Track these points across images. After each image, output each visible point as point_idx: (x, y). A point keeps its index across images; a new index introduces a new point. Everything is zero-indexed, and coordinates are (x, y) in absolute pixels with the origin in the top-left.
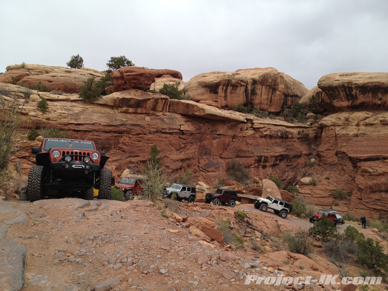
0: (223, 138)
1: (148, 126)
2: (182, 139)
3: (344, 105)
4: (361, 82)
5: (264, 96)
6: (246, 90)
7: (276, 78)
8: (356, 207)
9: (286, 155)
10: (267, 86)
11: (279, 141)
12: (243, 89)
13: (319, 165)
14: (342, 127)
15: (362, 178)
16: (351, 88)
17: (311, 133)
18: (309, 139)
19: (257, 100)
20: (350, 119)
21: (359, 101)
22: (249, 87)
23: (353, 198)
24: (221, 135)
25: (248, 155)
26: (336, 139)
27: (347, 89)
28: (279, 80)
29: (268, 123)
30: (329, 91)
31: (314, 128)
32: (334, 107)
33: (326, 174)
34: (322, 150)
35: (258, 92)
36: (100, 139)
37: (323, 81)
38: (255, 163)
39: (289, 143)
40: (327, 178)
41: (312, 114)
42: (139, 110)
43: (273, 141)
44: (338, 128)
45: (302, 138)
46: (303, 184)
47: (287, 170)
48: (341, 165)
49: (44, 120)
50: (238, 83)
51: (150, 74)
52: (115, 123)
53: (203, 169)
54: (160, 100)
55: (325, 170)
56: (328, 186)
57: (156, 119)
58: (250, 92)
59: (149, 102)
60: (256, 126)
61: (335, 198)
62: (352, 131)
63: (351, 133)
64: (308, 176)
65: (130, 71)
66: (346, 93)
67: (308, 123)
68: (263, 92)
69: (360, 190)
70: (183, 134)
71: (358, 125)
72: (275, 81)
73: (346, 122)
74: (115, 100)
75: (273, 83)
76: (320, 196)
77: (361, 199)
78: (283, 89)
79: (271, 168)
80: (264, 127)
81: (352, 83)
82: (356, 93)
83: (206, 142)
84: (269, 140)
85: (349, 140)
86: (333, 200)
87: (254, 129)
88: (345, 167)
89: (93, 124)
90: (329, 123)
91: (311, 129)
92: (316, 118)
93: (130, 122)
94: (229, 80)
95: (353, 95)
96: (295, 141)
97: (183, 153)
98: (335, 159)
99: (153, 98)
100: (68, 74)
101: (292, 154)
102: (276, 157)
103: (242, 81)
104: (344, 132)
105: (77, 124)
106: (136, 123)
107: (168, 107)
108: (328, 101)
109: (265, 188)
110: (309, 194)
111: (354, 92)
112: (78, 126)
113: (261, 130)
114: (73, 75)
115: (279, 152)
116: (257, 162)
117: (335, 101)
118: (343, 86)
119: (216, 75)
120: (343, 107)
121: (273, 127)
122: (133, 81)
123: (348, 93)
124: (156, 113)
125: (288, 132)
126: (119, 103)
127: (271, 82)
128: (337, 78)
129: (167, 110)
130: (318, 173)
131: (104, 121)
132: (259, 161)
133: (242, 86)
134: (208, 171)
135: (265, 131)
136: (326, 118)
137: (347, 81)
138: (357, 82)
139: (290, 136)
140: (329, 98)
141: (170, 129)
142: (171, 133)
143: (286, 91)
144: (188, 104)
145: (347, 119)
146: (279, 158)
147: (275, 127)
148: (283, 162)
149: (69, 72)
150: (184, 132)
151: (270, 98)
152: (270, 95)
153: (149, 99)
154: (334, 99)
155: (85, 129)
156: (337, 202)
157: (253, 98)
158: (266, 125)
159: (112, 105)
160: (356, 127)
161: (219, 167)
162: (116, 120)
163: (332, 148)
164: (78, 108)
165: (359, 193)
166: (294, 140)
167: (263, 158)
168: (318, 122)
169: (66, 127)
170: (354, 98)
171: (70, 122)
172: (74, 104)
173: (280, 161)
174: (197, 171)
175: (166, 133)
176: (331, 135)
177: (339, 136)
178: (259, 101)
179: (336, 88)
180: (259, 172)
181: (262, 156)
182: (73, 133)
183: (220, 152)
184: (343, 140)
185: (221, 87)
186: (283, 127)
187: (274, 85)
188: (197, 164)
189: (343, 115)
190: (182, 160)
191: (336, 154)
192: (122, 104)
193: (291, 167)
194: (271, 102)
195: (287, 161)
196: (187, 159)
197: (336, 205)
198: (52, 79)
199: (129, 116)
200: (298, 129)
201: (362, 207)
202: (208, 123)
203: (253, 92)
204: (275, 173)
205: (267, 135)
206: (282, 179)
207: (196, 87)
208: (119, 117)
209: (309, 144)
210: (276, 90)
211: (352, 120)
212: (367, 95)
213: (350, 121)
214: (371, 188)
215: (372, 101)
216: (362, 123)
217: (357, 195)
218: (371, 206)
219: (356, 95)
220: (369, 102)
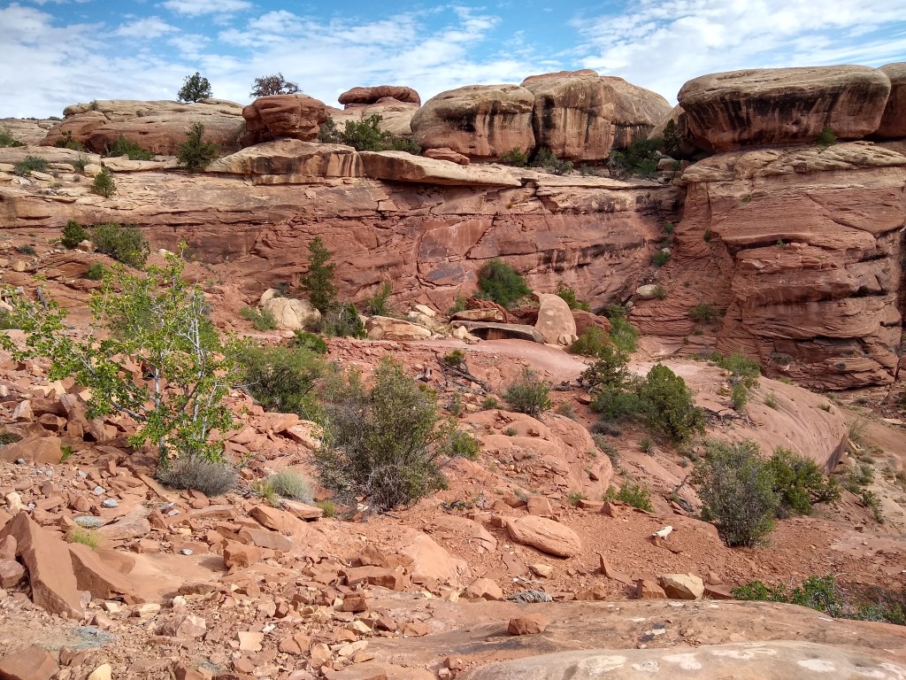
0: (470, 221)
1: (311, 207)
2: (381, 227)
3: (725, 139)
4: (756, 89)
5: (572, 130)
6: (534, 121)
7: (596, 91)
8: (732, 335)
9: (608, 245)
10: (576, 108)
11: (593, 218)
12: (527, 117)
13: (676, 260)
14: (721, 183)
15: (745, 281)
16: (739, 103)
17: (666, 197)
18: (661, 210)
19: (556, 138)
20: (737, 167)
21: (755, 129)
22: (540, 114)
23: (728, 320)
24: (466, 215)
25: (523, 249)
26: (710, 208)
27: (730, 106)
28: (602, 94)
29: (571, 184)
30: (698, 112)
31: (673, 188)
32: (709, 144)
33: (686, 276)
34: (683, 230)
35: (559, 122)
36: (218, 238)
37: (686, 92)
38: (539, 265)
39: (616, 221)
40: (687, 285)
41: (670, 160)
42: (293, 179)
43: (582, 217)
44: (713, 187)
45: (646, 209)
46: (641, 299)
47: (608, 273)
48: (714, 257)
49: (109, 211)
50: (514, 106)
51: (309, 108)
52: (245, 207)
53: (428, 282)
54: (333, 157)
55: (686, 270)
56: (686, 299)
57: (328, 191)
58: (541, 123)
59: (309, 161)
60: (543, 192)
61: (696, 321)
62: (740, 190)
63: (738, 195)
64: (652, 283)
65: (270, 104)
66: (730, 116)
67: (661, 179)
68: (568, 120)
69: (739, 303)
70: (384, 218)
71: (751, 178)
72: (592, 98)
73: (729, 173)
74: (243, 163)
75: (589, 101)
76: (666, 318)
77: (741, 321)
78: (611, 111)
79: (573, 271)
80: (559, 194)
81: (739, 92)
82: (748, 114)
83: (433, 232)
84: (571, 218)
85: (733, 207)
86: (694, 324)
87: (540, 198)
88: (720, 261)
89: (205, 211)
90: (697, 177)
91: (667, 190)
92: (677, 168)
93: (274, 202)
94: (496, 102)
95: (743, 118)
96: (629, 217)
97: (385, 254)
98: (705, 247)
99: (319, 153)
100: (179, 115)
101: (621, 241)
102: (584, 251)
103: (522, 102)
104: (724, 193)
105: (173, 213)
106: (286, 203)
107: (353, 167)
108: (698, 132)
109: (544, 310)
110: (650, 316)
111: (743, 112)
112: (177, 216)
113: (553, 199)
114: (186, 117)
115: (591, 240)
116: (544, 263)
117: (710, 131)
118: (723, 99)
119: (469, 93)
120: (725, 143)
121: (580, 190)
122: (276, 124)
123: (733, 114)
124: (328, 181)
125: (613, 199)
126: (252, 167)
127: (585, 100)
128: (714, 83)
129: (353, 173)
130: (672, 275)
131: (224, 204)
132: (547, 260)
133: (523, 112)
134: (437, 285)
135: (563, 201)
136: (693, 167)
137: (730, 90)
138: (748, 91)
139: (618, 207)
140: (700, 127)
141: (356, 210)
142: (359, 219)
143: (618, 117)
144: (392, 161)
145: (731, 167)
146: (589, 252)
147: (587, 191)
148: (602, 259)
149: (181, 111)
150: (387, 214)
151: (584, 132)
152: (585, 126)
153: (311, 156)
154: (708, 128)
155: (188, 221)
156: (699, 328)
157: (547, 134)
158: (564, 189)
159: (240, 171)
160: (747, 182)
161: (462, 275)
162: (248, 200)
163: (700, 226)
164: (177, 182)
165: (737, 309)
166: (627, 213)
167: (555, 255)
168: (679, 176)
169: (152, 220)
170: (745, 123)
171: (160, 210)
172: (170, 176)
173: (595, 256)
174: (413, 286)
175: (350, 218)
176: (700, 200)
177: (714, 200)
178: (562, 139)
179: (710, 104)
180: (549, 281)
181: (553, 250)
182: (168, 228)
183: (466, 249)
184: (723, 209)
185: (479, 118)
186: (605, 191)
187: (592, 106)
188: (415, 273)
189: (724, 160)
190: (380, 267)
191: (707, 239)
192: (258, 169)
193: (620, 267)
194: (586, 141)
195: (611, 257)
196: (390, 265)
197: (697, 334)
198: (145, 127)
199: (274, 190)
200: (638, 192)
201: (742, 335)
202: (439, 193)
203: (549, 124)
204: (582, 280)
205: (566, 208)
206: (596, 290)
207: (432, 119)
208: (253, 193)
209: (662, 220)
210: (596, 116)
211: (739, 169)
212: (769, 115)
213: (736, 170)
214: (758, 298)
215: (780, 128)
216: (758, 172)
217: (734, 313)
218: (758, 332)
219: (748, 117)
220: (774, 131)
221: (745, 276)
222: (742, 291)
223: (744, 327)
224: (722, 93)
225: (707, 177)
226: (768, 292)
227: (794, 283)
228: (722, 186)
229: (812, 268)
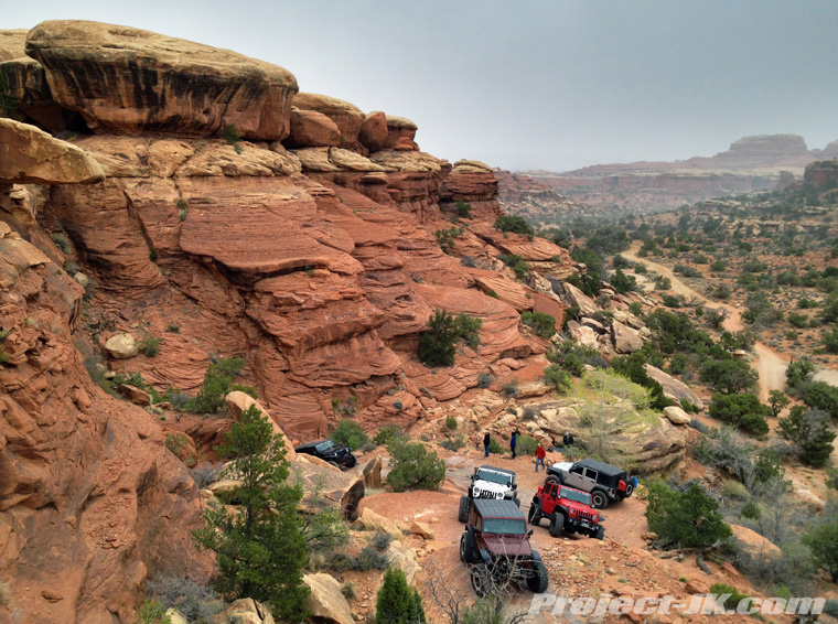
3: (128, 119)
4: (177, 61)
13: (112, 292)
14: (140, 180)
15: (286, 321)
16: (154, 74)
20: (151, 160)
21: (168, 113)
23: (270, 371)
27: (141, 75)
30: (78, 73)
33: (157, 317)
34: (106, 247)
40: (172, 330)
44: (130, 185)
48: (177, 286)
55: (144, 306)
56: (190, 351)
62: (167, 192)
63: (168, 199)
66: (137, 87)
71: (172, 176)
73: (143, 168)
77: (289, 371)
81: (155, 60)
82: (164, 91)
88: (195, 292)
95: (156, 95)
104: (148, 195)
111: (158, 89)
117: (96, 102)
118: (132, 65)
123: (143, 87)
138: (167, 61)
140: (76, 93)
145: (144, 159)
154: (93, 98)
160: (170, 182)
163: (132, 241)
170: (156, 102)
176: (113, 202)
177: (139, 205)
179: (109, 66)
184: (155, 217)
189: (131, 147)
191: (153, 258)
211: (156, 163)
212: (184, 96)
213: (152, 164)
214: (309, 341)
215: (194, 115)
216: (181, 170)
217: (276, 363)
218: (316, 384)
219: (163, 96)
220: (188, 118)
221: (284, 314)
222: (289, 334)
223: (296, 379)
224: (132, 55)
225: (121, 170)
226: (319, 332)
227: (340, 319)
228: (140, 184)
229: (351, 299)
